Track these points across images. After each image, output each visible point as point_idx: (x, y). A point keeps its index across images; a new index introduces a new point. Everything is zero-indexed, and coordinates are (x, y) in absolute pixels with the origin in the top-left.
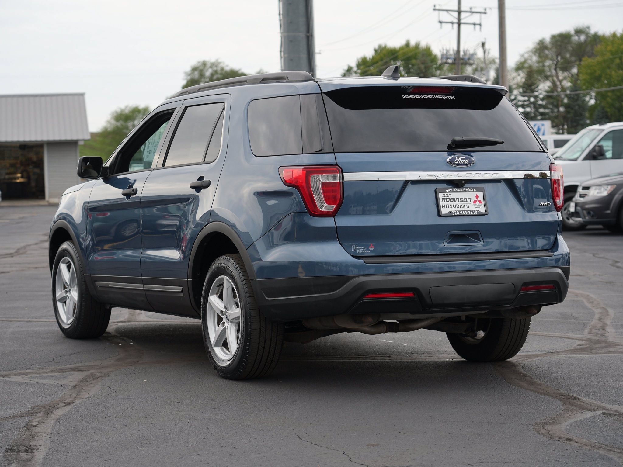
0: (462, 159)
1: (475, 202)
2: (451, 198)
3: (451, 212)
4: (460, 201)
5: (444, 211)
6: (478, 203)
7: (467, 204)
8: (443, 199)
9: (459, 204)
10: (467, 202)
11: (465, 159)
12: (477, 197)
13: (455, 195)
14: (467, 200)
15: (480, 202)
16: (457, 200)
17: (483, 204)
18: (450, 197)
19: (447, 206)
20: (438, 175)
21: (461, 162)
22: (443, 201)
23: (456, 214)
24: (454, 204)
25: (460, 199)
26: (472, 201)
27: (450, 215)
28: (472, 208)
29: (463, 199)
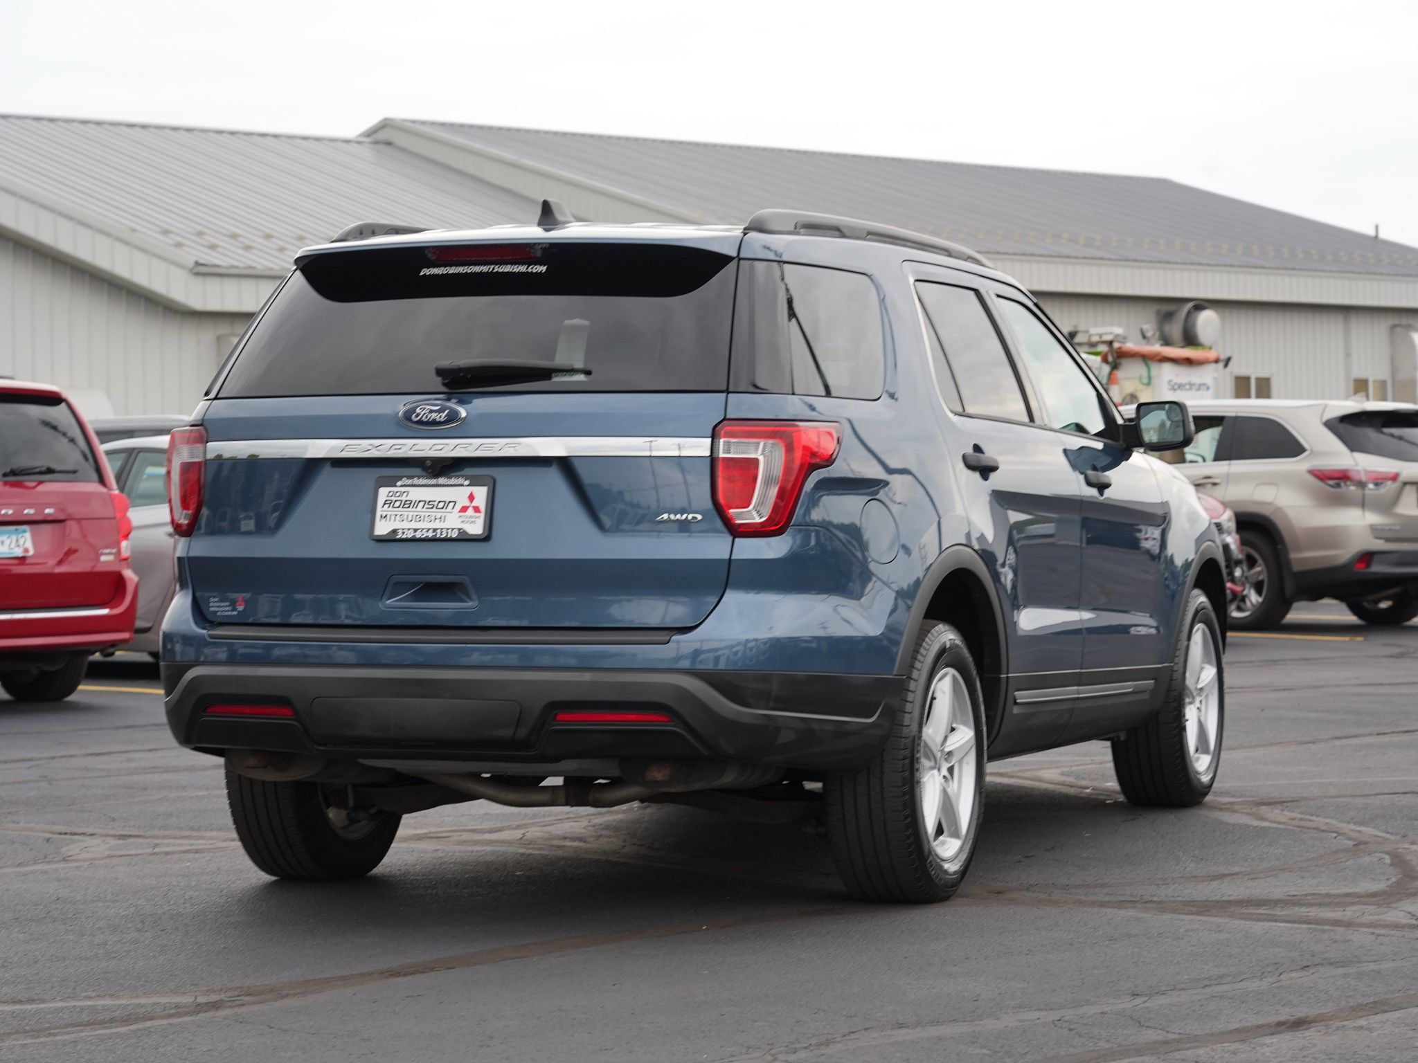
0: (431, 411)
1: (464, 509)
2: (407, 499)
3: (395, 531)
4: (426, 506)
5: (382, 529)
6: (470, 512)
7: (444, 514)
8: (386, 501)
9: (423, 514)
10: (443, 510)
11: (439, 411)
12: (471, 498)
13: (416, 494)
14: (447, 504)
15: (477, 509)
16: (422, 504)
17: (482, 515)
18: (404, 498)
19: (393, 517)
20: (370, 447)
21: (427, 417)
22: (387, 506)
23: (404, 536)
24: (410, 513)
25: (430, 502)
26: (458, 507)
27: (391, 539)
28: (452, 523)
29: (436, 503)
